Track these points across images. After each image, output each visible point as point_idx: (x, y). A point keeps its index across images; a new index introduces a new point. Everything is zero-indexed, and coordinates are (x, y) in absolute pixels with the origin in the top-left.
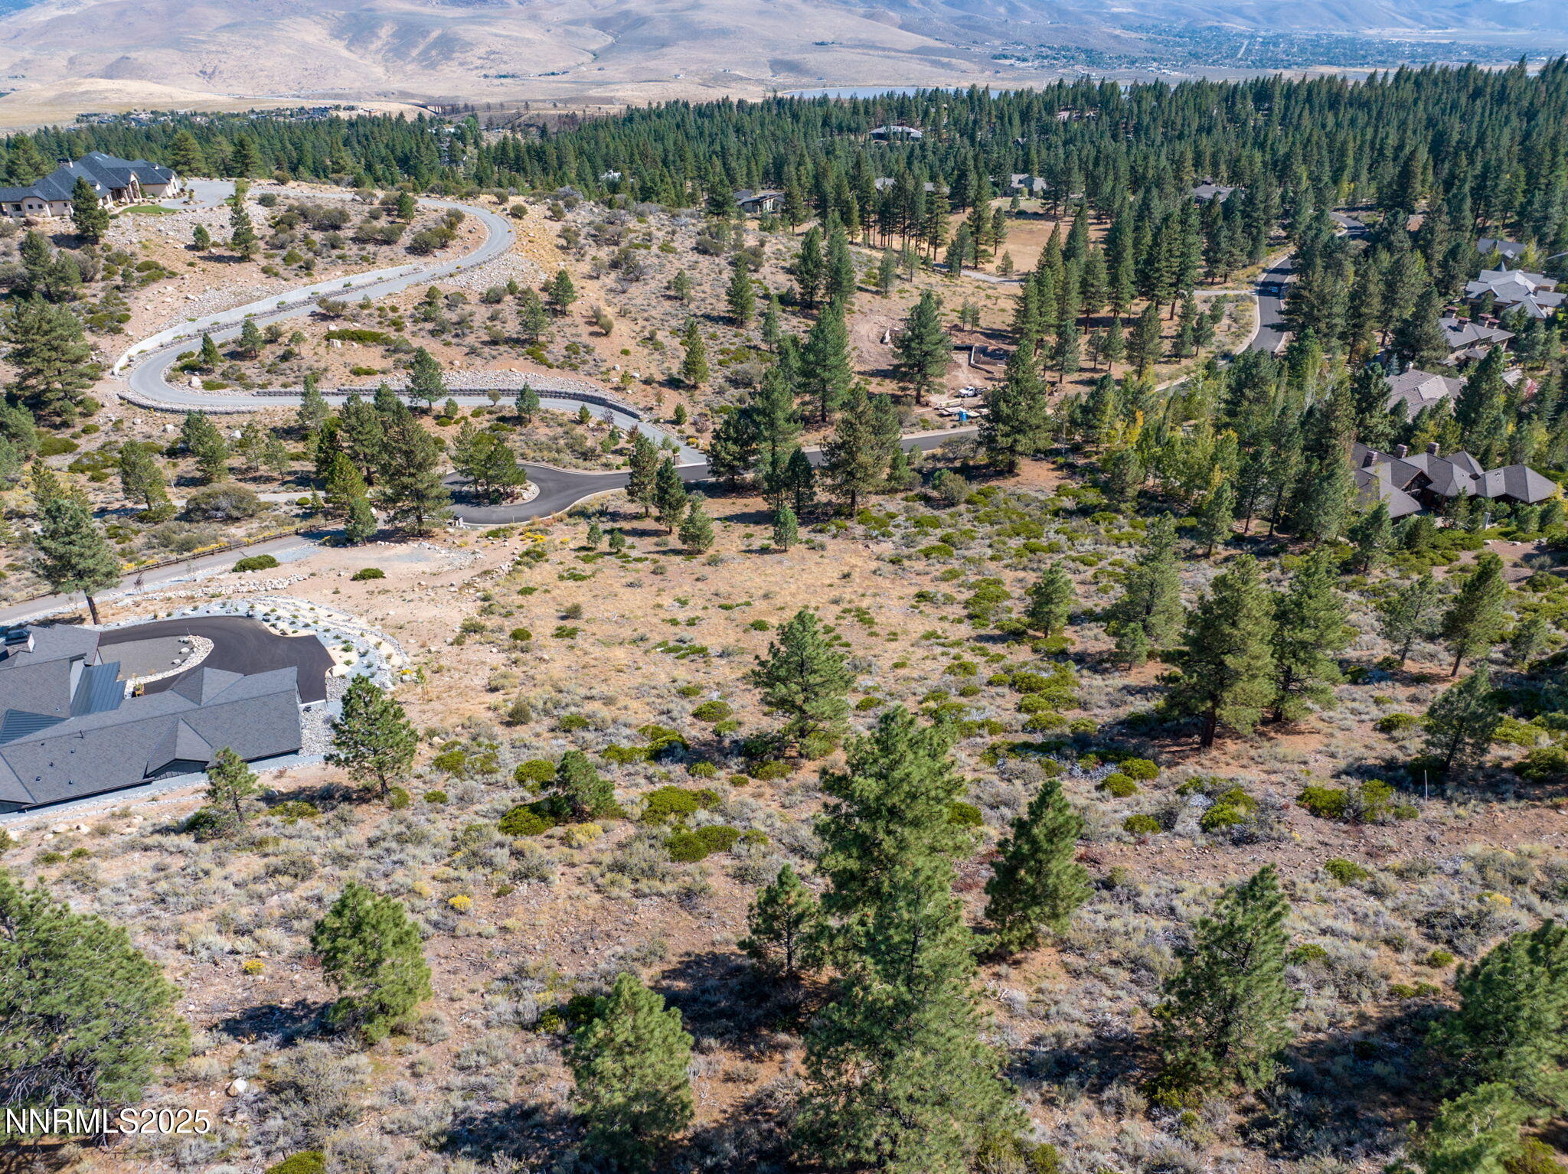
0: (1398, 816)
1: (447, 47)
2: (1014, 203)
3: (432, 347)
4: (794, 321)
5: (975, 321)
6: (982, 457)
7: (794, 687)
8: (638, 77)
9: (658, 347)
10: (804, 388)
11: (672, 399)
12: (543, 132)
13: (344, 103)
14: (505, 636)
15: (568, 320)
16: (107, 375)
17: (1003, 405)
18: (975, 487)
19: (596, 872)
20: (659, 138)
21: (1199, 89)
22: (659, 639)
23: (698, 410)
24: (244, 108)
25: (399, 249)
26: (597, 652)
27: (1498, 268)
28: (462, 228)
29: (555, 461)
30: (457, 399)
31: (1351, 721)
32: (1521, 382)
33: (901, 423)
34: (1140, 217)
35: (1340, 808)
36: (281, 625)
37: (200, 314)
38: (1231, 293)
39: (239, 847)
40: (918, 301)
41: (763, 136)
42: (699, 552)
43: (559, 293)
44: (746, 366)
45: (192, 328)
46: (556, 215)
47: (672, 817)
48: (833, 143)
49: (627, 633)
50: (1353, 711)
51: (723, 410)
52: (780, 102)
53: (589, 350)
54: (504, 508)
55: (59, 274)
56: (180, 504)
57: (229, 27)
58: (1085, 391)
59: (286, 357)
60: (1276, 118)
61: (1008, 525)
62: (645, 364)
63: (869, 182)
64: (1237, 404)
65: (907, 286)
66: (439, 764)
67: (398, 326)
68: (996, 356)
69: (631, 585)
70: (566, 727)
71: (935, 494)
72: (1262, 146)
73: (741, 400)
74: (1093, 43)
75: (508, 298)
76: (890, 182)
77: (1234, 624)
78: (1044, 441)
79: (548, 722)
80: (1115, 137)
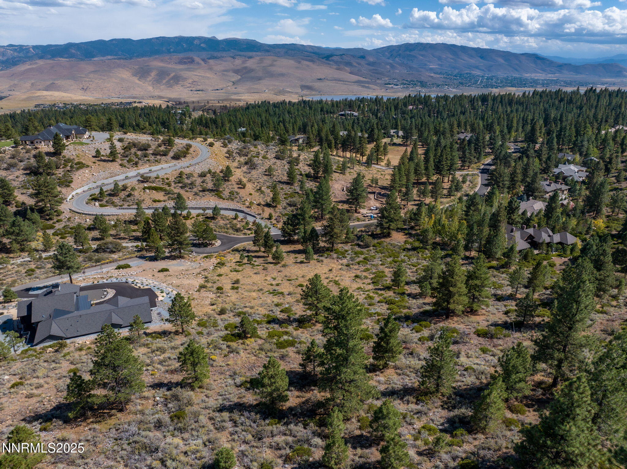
0: (505, 336)
1: (177, 79)
2: (392, 140)
3: (182, 192)
4: (311, 183)
5: (377, 183)
6: (378, 231)
7: (314, 299)
8: (250, 91)
9: (262, 192)
10: (315, 207)
11: (268, 211)
12: (215, 112)
13: (137, 101)
14: (215, 288)
15: (230, 183)
16: (65, 201)
17: (385, 212)
18: (376, 241)
19: (254, 351)
20: (259, 115)
21: (460, 98)
22: (267, 290)
23: (277, 215)
24: (99, 102)
25: (169, 157)
26: (246, 294)
27: (565, 164)
28: (191, 150)
29: (226, 232)
30: (191, 211)
31: (495, 311)
32: (568, 203)
33: (350, 219)
34: (437, 146)
35: (486, 334)
36: (138, 285)
37: (98, 180)
38: (470, 173)
39: (140, 346)
40: (356, 176)
41: (298, 115)
42: (279, 263)
43: (227, 173)
44: (294, 199)
45: (94, 185)
46: (225, 146)
47: (276, 337)
48: (325, 118)
49: (256, 288)
50: (497, 309)
51: (286, 214)
52: (304, 102)
53: (238, 194)
54: (209, 248)
55: (48, 166)
56: (94, 247)
57: (94, 72)
58: (415, 208)
59: (129, 196)
60: (489, 108)
61: (387, 254)
62: (258, 198)
63: (338, 133)
64: (469, 212)
65: (352, 171)
66: (199, 325)
67: (169, 185)
68: (384, 195)
69: (256, 273)
70: (239, 315)
71: (362, 243)
72: (483, 119)
73: (293, 211)
74: (423, 79)
75: (209, 175)
76: (346, 133)
77: (452, 278)
78: (400, 225)
79: (232, 314)
80: (429, 116)
